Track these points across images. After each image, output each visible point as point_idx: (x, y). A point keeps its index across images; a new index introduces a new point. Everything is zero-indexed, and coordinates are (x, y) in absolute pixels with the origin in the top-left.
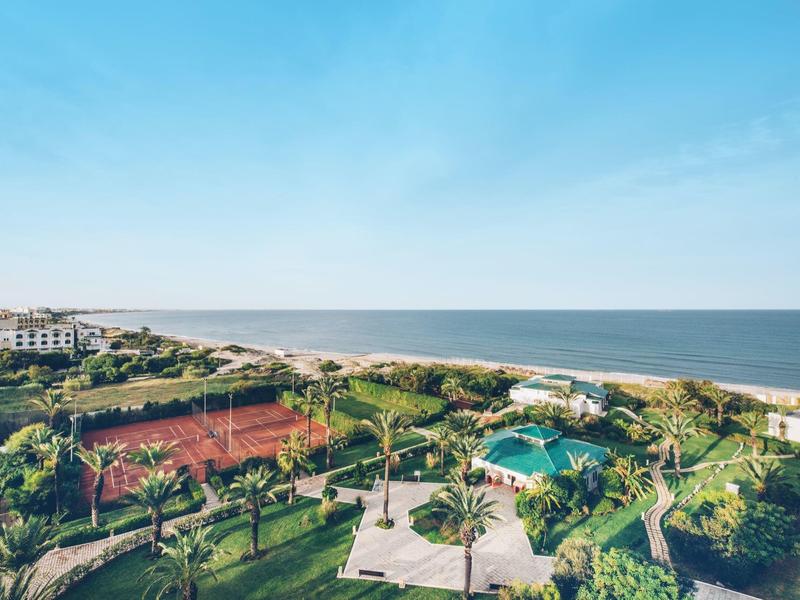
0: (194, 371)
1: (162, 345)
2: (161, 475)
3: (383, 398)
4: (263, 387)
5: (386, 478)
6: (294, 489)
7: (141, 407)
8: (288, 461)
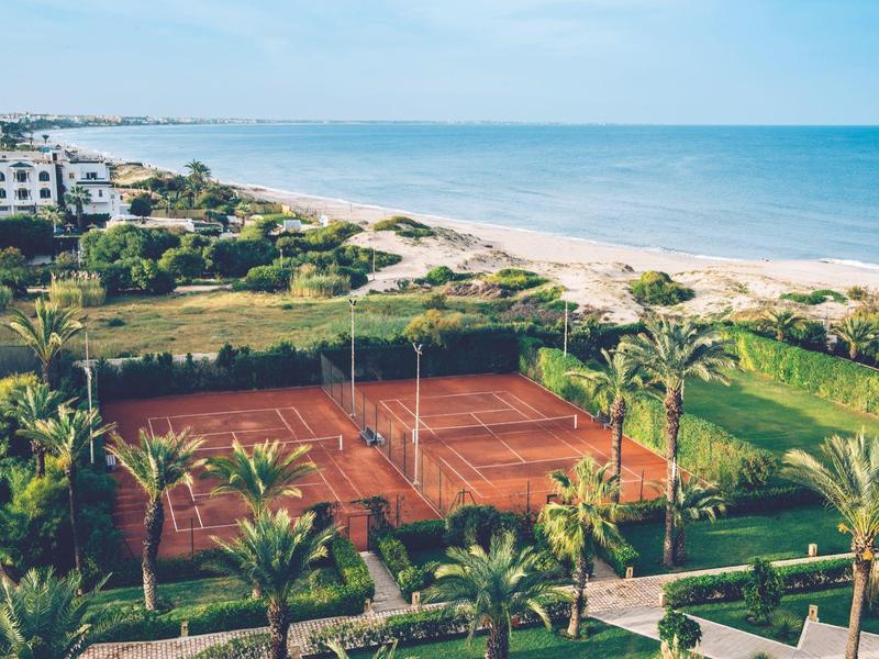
0: (315, 279)
1: (238, 209)
2: (283, 518)
3: (824, 392)
4: (486, 332)
5: (854, 619)
6: (581, 602)
7: (213, 356)
8: (570, 527)
